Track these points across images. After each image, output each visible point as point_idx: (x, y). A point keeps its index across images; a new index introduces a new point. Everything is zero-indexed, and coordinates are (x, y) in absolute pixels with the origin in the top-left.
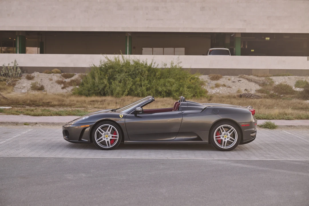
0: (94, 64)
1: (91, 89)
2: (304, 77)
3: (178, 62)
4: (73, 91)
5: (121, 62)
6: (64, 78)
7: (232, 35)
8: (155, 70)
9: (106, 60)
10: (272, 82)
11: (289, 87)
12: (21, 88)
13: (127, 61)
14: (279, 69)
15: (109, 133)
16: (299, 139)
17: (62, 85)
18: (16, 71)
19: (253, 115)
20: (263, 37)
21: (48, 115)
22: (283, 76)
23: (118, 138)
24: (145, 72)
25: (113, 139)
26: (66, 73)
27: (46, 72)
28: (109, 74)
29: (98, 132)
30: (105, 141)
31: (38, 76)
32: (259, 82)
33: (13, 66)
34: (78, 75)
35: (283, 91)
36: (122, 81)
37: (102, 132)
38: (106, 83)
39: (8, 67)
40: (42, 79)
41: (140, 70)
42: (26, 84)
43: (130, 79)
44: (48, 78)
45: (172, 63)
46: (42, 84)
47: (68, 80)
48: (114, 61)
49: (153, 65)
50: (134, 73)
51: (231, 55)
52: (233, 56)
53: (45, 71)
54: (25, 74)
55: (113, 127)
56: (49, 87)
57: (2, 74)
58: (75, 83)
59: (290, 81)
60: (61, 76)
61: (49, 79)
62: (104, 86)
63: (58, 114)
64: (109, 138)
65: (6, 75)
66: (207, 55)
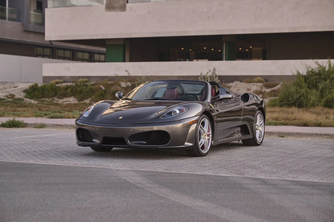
6: (265, 88)
9: (316, 66)
23: (211, 138)
26: (269, 83)
39: (206, 76)
40: (239, 89)
47: (268, 90)
53: (245, 80)
54: (223, 84)
60: (262, 86)
61: (247, 89)
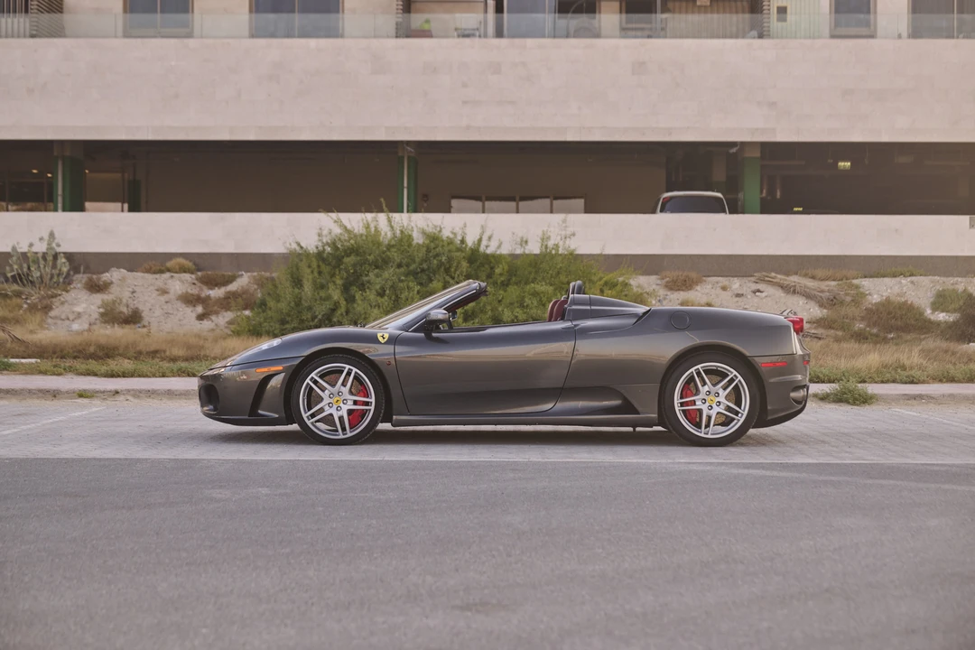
0: (299, 241)
1: (289, 316)
2: (960, 279)
3: (563, 233)
4: (232, 327)
5: (383, 233)
6: (205, 288)
7: (734, 150)
8: (493, 260)
9: (337, 230)
10: (859, 297)
11: (913, 308)
12: (68, 319)
13: (402, 232)
14: (881, 256)
15: (345, 390)
16: (944, 424)
17: (200, 309)
18: (54, 266)
19: (797, 334)
20: (830, 161)
21: (154, 376)
22: (894, 276)
23: (372, 408)
24: (459, 263)
25: (358, 410)
26: (210, 273)
27: (148, 267)
28: (347, 272)
29: (311, 389)
30: (331, 415)
31: (123, 279)
32: (820, 294)
33: (44, 250)
34: (249, 277)
35: (893, 321)
36: (388, 292)
37: (323, 389)
38: (336, 298)
39: (29, 255)
40: (136, 289)
41: (444, 259)
42: (84, 305)
43: (411, 284)
44: (152, 288)
45: (545, 238)
46: (136, 306)
47: (217, 293)
48: (363, 231)
49: (484, 243)
50: (425, 266)
51: (731, 213)
52: (735, 216)
53: (146, 265)
54: (81, 275)
55: (356, 373)
56: (158, 312)
57: (9, 275)
58: (240, 300)
59: (918, 292)
60: (196, 282)
61: (157, 290)
62: (332, 307)
63: (184, 372)
64: (345, 408)
65: (21, 279)
66: (654, 212)
